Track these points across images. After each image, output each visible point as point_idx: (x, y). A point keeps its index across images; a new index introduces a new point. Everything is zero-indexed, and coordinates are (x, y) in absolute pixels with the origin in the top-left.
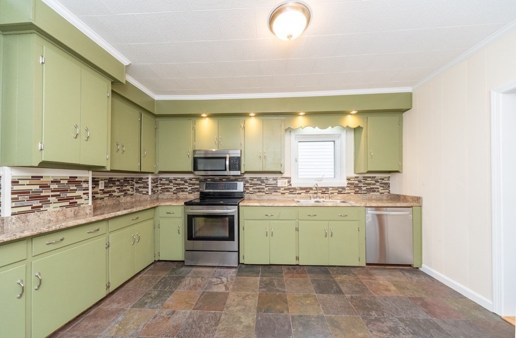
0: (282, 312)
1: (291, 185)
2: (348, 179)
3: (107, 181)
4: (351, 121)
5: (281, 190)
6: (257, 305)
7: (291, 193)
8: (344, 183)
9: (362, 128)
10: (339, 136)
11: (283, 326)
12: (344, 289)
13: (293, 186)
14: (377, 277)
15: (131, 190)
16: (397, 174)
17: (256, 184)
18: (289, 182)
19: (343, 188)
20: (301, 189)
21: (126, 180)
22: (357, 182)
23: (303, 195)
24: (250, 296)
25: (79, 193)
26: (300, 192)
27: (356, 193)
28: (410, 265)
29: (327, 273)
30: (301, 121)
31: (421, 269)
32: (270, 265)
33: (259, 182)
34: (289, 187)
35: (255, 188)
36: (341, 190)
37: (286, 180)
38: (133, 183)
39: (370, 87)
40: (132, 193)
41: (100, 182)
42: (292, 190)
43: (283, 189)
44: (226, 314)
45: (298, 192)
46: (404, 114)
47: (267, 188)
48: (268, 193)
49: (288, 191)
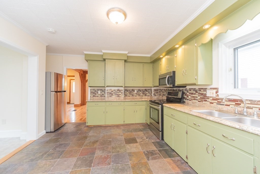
1: (218, 96)
3: (138, 90)
5: (209, 100)
7: (219, 103)
13: (220, 97)
15: (148, 94)
17: (192, 94)
18: (217, 92)
20: (230, 100)
21: (146, 90)
25: (120, 93)
26: (228, 103)
33: (194, 92)
34: (217, 97)
35: (192, 96)
37: (215, 91)
38: (149, 91)
40: (149, 95)
41: (135, 91)
42: (220, 101)
43: (211, 98)
45: (226, 103)
47: (199, 97)
48: (200, 102)
49: (216, 102)
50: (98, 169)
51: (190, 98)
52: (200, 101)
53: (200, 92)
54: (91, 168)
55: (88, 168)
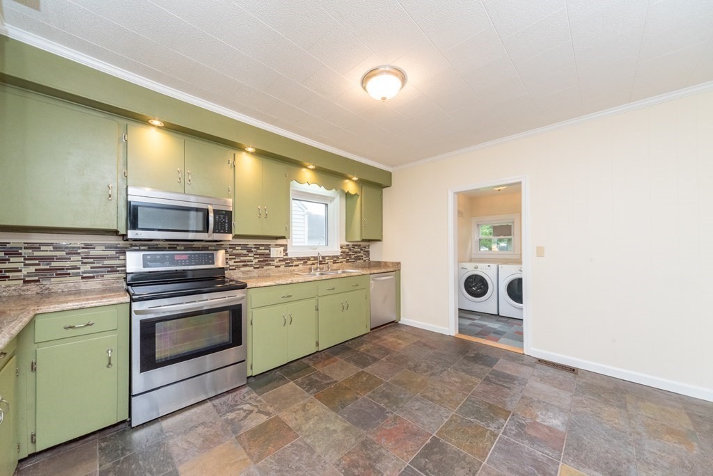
0: (357, 398)
1: (287, 254)
2: (341, 247)
4: (351, 187)
5: (275, 262)
6: (327, 408)
7: (287, 265)
8: (337, 251)
9: (358, 195)
10: (332, 199)
11: (372, 408)
12: (377, 356)
13: (289, 256)
14: (385, 337)
16: (379, 242)
17: (239, 255)
18: (285, 250)
19: (337, 257)
20: (299, 259)
22: (347, 250)
23: (301, 266)
24: (308, 404)
26: (297, 263)
27: (347, 261)
28: (393, 322)
29: (348, 349)
30: (307, 174)
31: (400, 322)
32: (289, 363)
33: (245, 252)
34: (285, 257)
36: (335, 259)
37: (282, 249)
39: (355, 153)
42: (289, 261)
43: (277, 260)
44: (307, 436)
45: (295, 263)
46: (384, 189)
47: (256, 261)
48: (258, 268)
49: (284, 263)
50: (423, 424)
51: (233, 266)
52: (258, 266)
53: (259, 251)
54: (434, 435)
55: (442, 440)
